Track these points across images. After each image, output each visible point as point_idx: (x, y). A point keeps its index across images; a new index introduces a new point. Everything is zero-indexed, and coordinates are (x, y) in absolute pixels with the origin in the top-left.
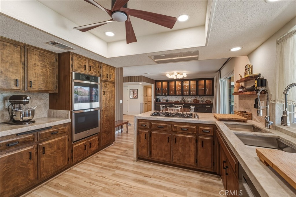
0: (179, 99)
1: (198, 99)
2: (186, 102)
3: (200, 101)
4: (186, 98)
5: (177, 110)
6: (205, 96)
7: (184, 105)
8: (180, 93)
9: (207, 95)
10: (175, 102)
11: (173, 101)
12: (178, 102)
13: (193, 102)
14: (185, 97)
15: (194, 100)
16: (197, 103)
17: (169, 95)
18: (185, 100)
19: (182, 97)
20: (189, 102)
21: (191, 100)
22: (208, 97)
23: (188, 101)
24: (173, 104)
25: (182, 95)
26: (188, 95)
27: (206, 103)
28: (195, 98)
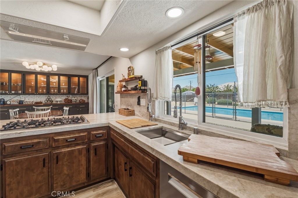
0: (42, 99)
1: (70, 99)
2: (54, 102)
3: (73, 101)
4: (54, 98)
5: (45, 114)
6: (79, 95)
7: (52, 106)
8: (44, 91)
9: (81, 94)
10: (37, 103)
11: (32, 102)
12: (41, 103)
13: (63, 102)
14: (52, 96)
15: (66, 99)
16: (69, 103)
17: (24, 93)
18: (52, 99)
19: (47, 96)
20: (59, 103)
21: (61, 100)
22: (82, 95)
23: (57, 101)
24: (34, 107)
25: (48, 93)
26: (57, 94)
27: (80, 102)
28: (67, 98)
